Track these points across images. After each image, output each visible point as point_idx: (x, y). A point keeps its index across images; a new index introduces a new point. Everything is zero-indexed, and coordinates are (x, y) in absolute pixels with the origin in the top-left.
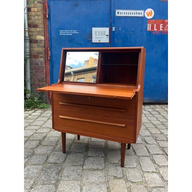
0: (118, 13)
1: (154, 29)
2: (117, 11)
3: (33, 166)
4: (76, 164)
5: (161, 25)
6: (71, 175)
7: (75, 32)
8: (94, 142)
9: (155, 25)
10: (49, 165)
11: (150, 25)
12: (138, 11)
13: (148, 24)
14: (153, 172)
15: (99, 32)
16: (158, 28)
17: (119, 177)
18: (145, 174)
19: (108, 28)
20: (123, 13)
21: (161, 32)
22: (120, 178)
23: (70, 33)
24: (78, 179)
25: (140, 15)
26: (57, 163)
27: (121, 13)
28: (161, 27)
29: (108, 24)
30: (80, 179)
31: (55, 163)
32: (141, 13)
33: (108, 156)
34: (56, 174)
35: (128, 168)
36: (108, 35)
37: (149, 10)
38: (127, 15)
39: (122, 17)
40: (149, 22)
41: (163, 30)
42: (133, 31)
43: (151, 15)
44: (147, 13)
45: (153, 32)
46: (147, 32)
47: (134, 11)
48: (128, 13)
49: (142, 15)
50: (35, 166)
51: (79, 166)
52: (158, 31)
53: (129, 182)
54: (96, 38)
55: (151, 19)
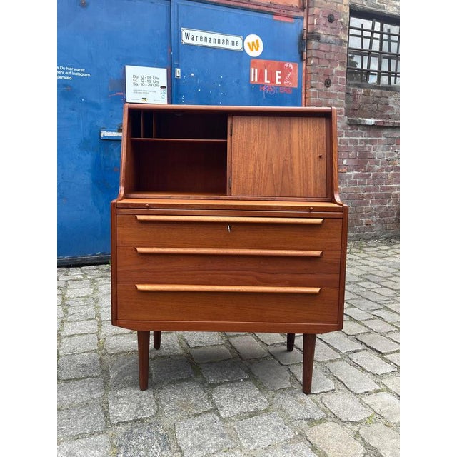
0: (187, 37)
1: (264, 81)
2: (185, 32)
3: (77, 443)
4: (195, 412)
5: (278, 72)
6: (204, 442)
7: (80, 72)
8: (199, 349)
9: (266, 71)
10: (122, 429)
11: (256, 70)
12: (231, 38)
13: (253, 69)
14: (377, 391)
15: (142, 77)
16: (272, 78)
17: (318, 417)
18: (363, 399)
19: (164, 71)
20: (199, 38)
21: (278, 87)
22: (322, 421)
23: (67, 73)
24: (230, 446)
25: (235, 47)
26: (142, 420)
27: (194, 37)
28: (278, 77)
29: (163, 59)
30: (233, 444)
31: (135, 420)
32: (237, 43)
33: (257, 375)
34: (164, 448)
35: (321, 393)
36: (166, 86)
37: (252, 38)
38: (208, 44)
39: (196, 46)
40: (254, 63)
41: (282, 83)
42: (222, 82)
43: (257, 49)
44: (249, 43)
45: (263, 85)
46: (251, 85)
47: (222, 37)
48: (208, 40)
49: (239, 48)
50: (83, 442)
51: (209, 414)
52: (273, 84)
53: (346, 424)
54: (135, 91)
55: (257, 58)
